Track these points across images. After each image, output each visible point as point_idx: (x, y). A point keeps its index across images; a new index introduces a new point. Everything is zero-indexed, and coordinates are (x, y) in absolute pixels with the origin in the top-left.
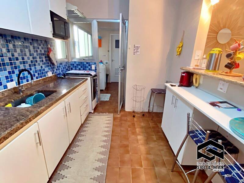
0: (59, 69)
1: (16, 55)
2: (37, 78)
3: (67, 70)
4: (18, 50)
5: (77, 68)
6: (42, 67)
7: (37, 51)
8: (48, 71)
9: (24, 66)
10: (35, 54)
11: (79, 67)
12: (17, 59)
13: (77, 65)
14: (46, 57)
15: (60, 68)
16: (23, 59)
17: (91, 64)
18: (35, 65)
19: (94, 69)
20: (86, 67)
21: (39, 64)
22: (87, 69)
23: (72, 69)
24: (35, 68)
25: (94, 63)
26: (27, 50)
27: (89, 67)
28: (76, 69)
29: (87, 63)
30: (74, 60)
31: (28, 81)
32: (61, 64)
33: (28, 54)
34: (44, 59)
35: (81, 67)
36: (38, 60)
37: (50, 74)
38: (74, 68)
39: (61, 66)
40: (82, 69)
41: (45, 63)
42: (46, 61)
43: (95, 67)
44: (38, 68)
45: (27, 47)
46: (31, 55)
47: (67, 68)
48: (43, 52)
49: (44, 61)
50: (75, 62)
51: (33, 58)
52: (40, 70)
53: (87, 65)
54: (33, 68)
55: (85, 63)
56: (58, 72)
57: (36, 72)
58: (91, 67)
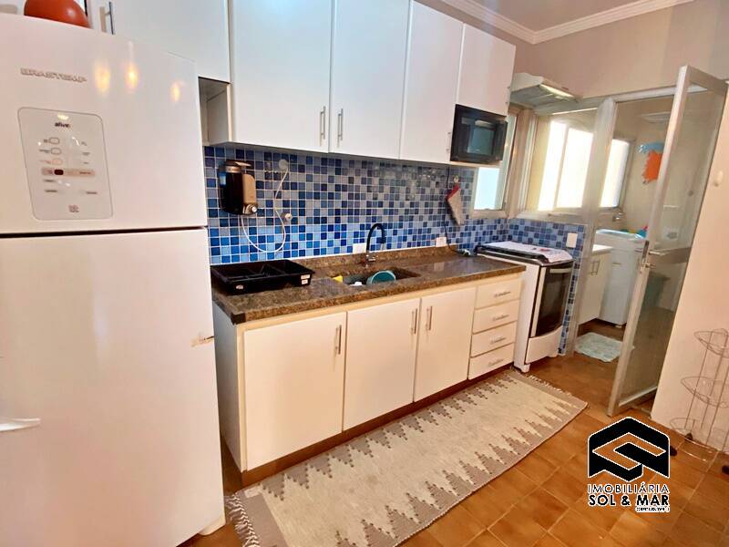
0: (470, 234)
1: (381, 197)
2: (409, 245)
3: (495, 239)
4: (387, 189)
5: (525, 239)
6: (425, 224)
7: (423, 191)
8: (438, 236)
9: (390, 219)
10: (418, 198)
11: (531, 234)
12: (381, 205)
13: (527, 228)
14: (440, 204)
15: (473, 233)
16: (391, 205)
17: (566, 228)
18: (411, 219)
19: (574, 246)
20: (548, 237)
21: (421, 219)
22: (553, 243)
23: (510, 238)
24: (411, 225)
25: (576, 229)
26: (403, 189)
27: (560, 239)
28: (519, 241)
29: (556, 226)
30: (520, 216)
31: (389, 247)
32: (480, 222)
33: (403, 197)
34: (436, 208)
35: (536, 236)
36: (422, 208)
37: (441, 242)
38: (516, 237)
39: (478, 227)
40: (536, 241)
41: (435, 218)
42: (439, 212)
43: (579, 241)
44: (417, 225)
45: (404, 183)
46: (407, 199)
47: (495, 234)
48: (437, 192)
49: (435, 213)
50: (523, 221)
51: (412, 205)
52: (420, 231)
53: (555, 232)
54: (406, 224)
55: (550, 226)
56: (465, 240)
57: (410, 232)
58: (565, 239)
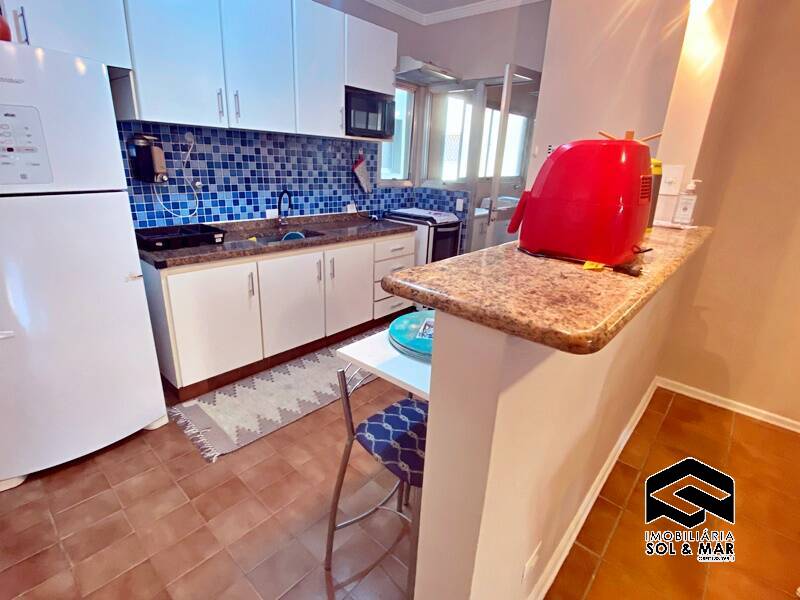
1: (289, 167)
5: (427, 205)
6: (335, 193)
7: (330, 163)
8: (349, 203)
10: (325, 167)
11: (432, 201)
12: (289, 174)
13: (428, 196)
16: (300, 174)
18: (321, 187)
19: (461, 210)
20: (444, 203)
21: (330, 187)
22: (447, 208)
23: (417, 206)
24: (321, 193)
25: (462, 195)
27: (452, 204)
28: (424, 208)
29: (448, 193)
30: (424, 185)
32: (388, 190)
35: (435, 203)
37: (351, 209)
38: (420, 204)
40: (436, 206)
42: (348, 182)
43: (464, 205)
44: (327, 193)
46: (315, 169)
47: (402, 201)
49: (344, 182)
51: (320, 174)
52: (331, 199)
53: (448, 198)
54: (316, 192)
55: (444, 194)
57: (321, 199)
58: (455, 205)
